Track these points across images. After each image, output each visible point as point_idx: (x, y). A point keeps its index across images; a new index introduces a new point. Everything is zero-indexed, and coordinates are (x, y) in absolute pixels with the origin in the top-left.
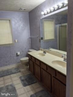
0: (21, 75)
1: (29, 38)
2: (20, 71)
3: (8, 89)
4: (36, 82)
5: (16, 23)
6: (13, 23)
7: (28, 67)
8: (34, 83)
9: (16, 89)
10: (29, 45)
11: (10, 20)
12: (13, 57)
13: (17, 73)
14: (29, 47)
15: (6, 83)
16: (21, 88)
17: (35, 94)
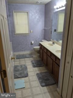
0: (32, 60)
1: (43, 29)
2: (32, 57)
3: (22, 67)
4: (43, 66)
5: (33, 15)
6: (30, 15)
7: (39, 55)
8: (42, 66)
9: (28, 68)
10: (42, 36)
11: (27, 13)
12: (28, 45)
13: (30, 57)
14: (42, 38)
15: (21, 63)
16: (31, 68)
17: (41, 73)
